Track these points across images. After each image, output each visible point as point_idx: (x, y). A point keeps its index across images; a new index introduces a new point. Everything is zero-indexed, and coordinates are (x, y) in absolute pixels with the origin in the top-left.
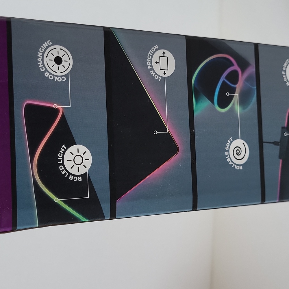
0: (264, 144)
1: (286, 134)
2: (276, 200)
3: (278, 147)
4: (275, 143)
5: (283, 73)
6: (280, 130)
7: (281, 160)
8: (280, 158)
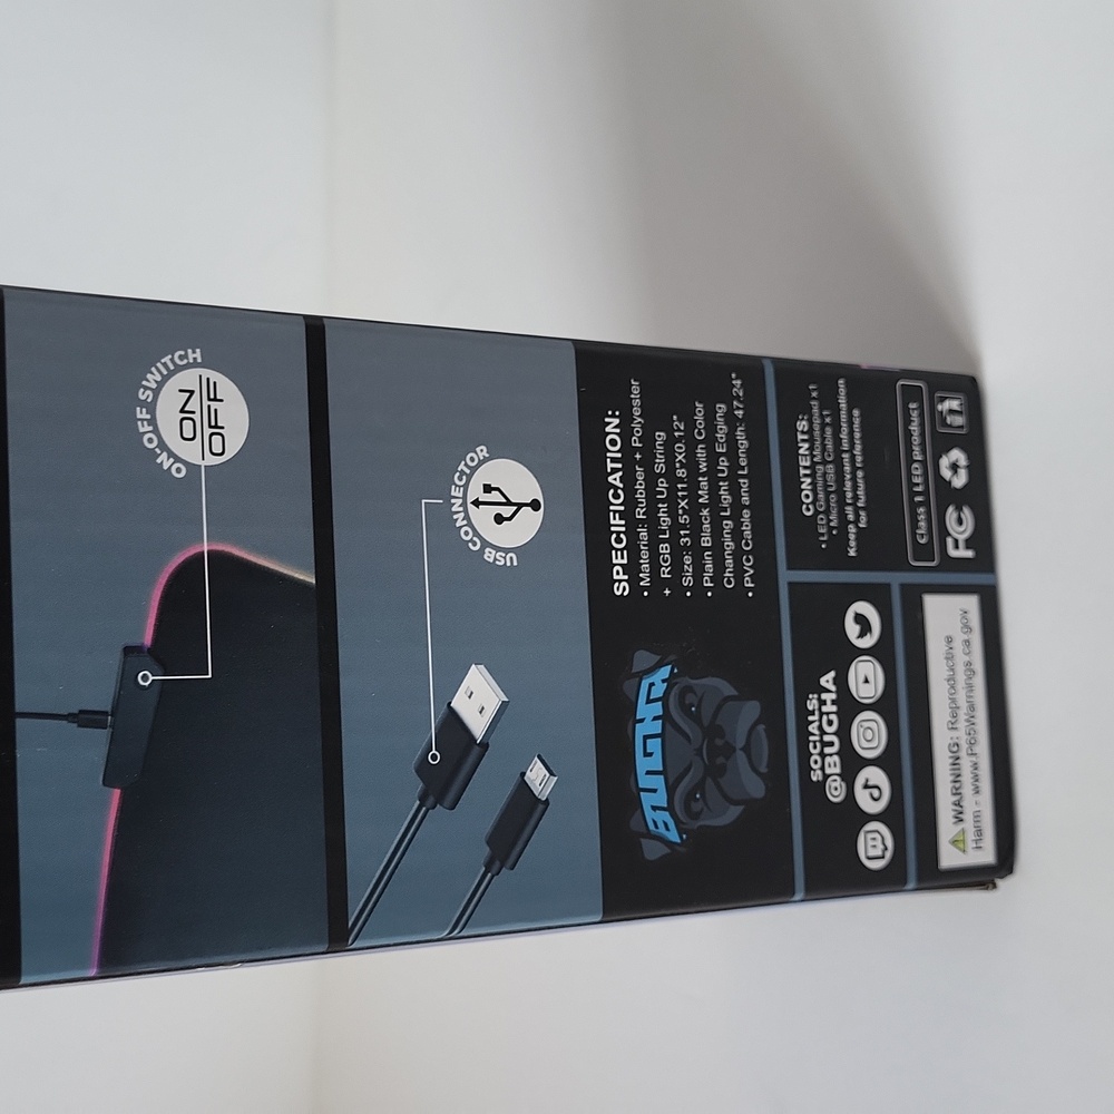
0: (19, 722)
1: (146, 678)
2: (84, 966)
3: (102, 736)
4: (86, 719)
5: (142, 414)
6: (114, 660)
7: (117, 792)
8: (108, 781)
